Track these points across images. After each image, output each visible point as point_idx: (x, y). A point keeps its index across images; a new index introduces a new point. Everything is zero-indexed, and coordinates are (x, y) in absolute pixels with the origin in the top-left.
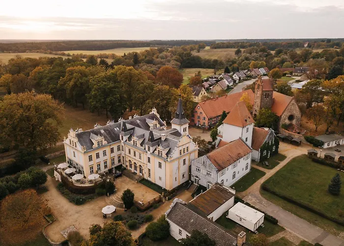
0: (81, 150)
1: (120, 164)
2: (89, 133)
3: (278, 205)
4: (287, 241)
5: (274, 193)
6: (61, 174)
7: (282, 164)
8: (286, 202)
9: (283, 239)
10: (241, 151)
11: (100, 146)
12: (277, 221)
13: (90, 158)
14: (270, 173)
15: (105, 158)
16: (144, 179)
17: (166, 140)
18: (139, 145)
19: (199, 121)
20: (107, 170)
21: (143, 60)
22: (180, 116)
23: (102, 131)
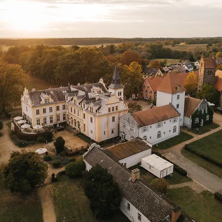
0: (30, 105)
1: (64, 121)
2: (41, 93)
3: (195, 162)
4: (190, 189)
5: (194, 152)
6: (15, 124)
7: (213, 131)
8: (203, 160)
9: (186, 187)
10: (168, 114)
11: (47, 103)
12: (186, 173)
13: (38, 112)
14: (197, 137)
15: (51, 114)
16: (80, 133)
17: (99, 99)
18: (77, 104)
19: (147, 95)
20: (52, 124)
21: (117, 50)
22: (115, 82)
23: (52, 92)
